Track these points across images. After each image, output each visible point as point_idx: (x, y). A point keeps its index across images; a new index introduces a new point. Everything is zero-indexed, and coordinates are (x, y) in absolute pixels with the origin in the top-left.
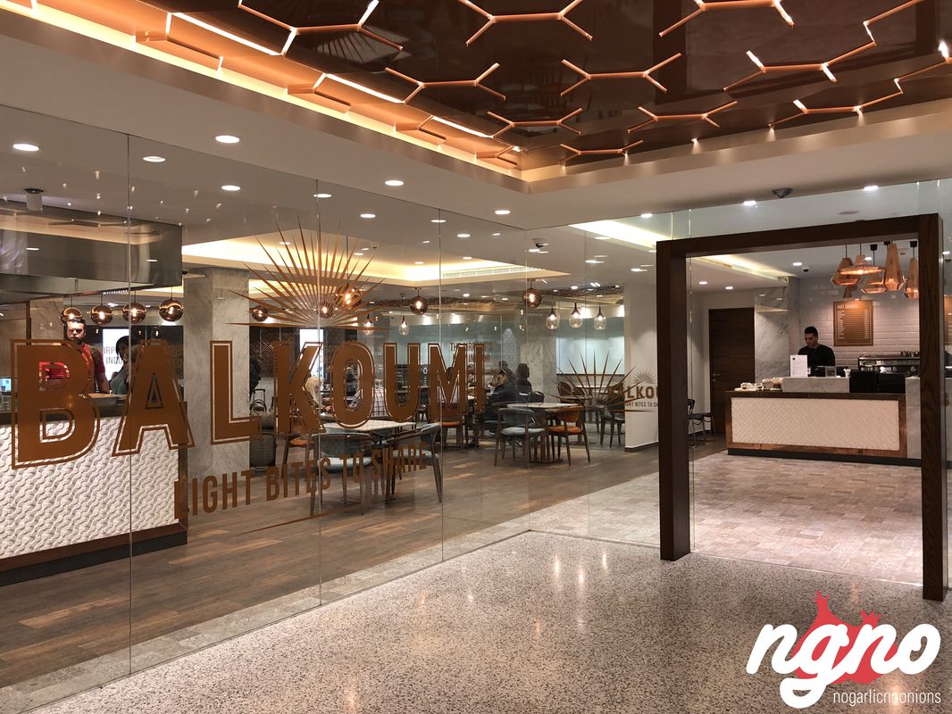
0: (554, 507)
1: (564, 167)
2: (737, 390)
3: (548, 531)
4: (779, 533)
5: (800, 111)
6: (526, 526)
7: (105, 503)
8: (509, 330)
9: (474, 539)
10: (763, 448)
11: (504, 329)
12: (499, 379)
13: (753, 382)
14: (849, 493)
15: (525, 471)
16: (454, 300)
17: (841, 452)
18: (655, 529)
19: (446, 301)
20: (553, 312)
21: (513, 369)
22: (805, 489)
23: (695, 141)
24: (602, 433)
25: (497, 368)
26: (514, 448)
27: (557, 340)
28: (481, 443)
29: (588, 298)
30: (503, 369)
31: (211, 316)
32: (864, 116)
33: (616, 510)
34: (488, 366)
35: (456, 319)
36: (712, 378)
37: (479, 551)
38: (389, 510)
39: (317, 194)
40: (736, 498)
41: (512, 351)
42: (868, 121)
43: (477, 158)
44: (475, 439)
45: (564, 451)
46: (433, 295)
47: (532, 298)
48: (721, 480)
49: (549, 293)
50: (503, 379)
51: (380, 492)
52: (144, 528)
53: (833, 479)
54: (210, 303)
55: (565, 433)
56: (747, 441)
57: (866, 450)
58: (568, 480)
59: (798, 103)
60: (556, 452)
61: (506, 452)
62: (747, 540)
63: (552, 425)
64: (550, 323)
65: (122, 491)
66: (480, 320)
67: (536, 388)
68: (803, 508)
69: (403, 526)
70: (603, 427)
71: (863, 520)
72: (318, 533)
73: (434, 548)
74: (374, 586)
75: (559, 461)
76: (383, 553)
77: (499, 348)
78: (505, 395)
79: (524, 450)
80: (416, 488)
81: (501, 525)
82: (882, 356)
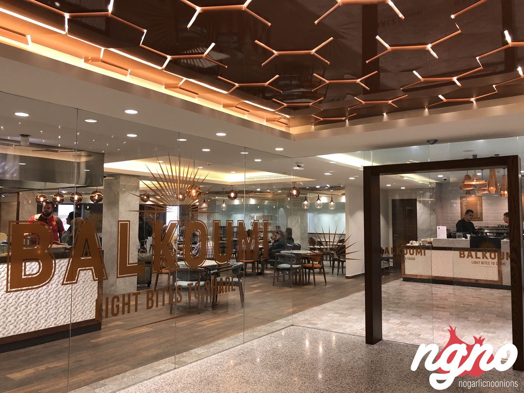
0: (306, 311)
1: (313, 127)
2: (408, 245)
3: (303, 325)
4: (432, 329)
5: (442, 100)
6: (291, 322)
7: (56, 307)
8: (282, 209)
9: (261, 329)
10: (422, 278)
11: (279, 208)
12: (276, 236)
13: (416, 240)
14: (471, 305)
15: (290, 289)
16: (252, 192)
17: (465, 281)
18: (363, 325)
19: (248, 192)
20: (306, 199)
21: (284, 230)
22: (446, 302)
23: (385, 114)
24: (333, 267)
25: (274, 230)
26: (284, 275)
27: (308, 214)
28: (266, 272)
29: (325, 192)
30: (278, 231)
31: (118, 201)
32: (477, 104)
33: (341, 314)
34: (270, 228)
35: (252, 201)
36: (393, 237)
37: (264, 337)
38: (214, 311)
39: (179, 139)
40: (407, 307)
41: (284, 221)
42: (479, 107)
43: (266, 121)
44: (262, 270)
45: (312, 277)
46: (241, 189)
47: (295, 192)
48: (399, 296)
49: (304, 189)
50: (278, 237)
51: (209, 301)
52: (78, 321)
53: (462, 296)
54: (118, 193)
55: (312, 268)
56: (413, 274)
57: (480, 280)
58: (314, 295)
59: (441, 97)
60: (307, 278)
61: (279, 278)
62: (414, 332)
63: (305, 263)
64: (304, 205)
65: (66, 300)
66: (266, 204)
67: (296, 242)
68: (445, 313)
69: (222, 321)
70: (334, 263)
71: (479, 322)
72: (174, 325)
73: (239, 334)
74: (205, 358)
75: (309, 283)
76: (210, 338)
77: (276, 219)
78: (280, 246)
79: (289, 277)
80: (229, 298)
81: (277, 321)
82: (488, 227)
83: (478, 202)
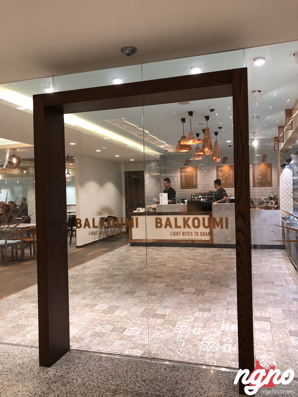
13: (143, 207)
17: (183, 242)
22: (164, 269)
36: (126, 205)
40: (123, 282)
53: (180, 260)
56: (139, 238)
57: (195, 240)
68: (161, 286)
82: (201, 193)
83: (194, 172)
